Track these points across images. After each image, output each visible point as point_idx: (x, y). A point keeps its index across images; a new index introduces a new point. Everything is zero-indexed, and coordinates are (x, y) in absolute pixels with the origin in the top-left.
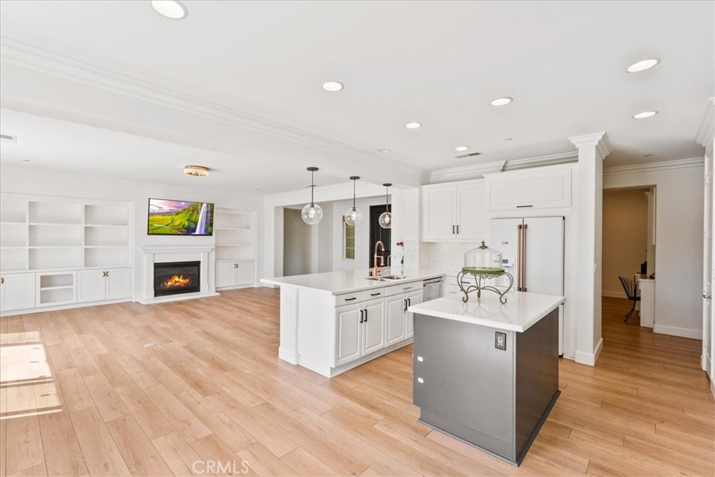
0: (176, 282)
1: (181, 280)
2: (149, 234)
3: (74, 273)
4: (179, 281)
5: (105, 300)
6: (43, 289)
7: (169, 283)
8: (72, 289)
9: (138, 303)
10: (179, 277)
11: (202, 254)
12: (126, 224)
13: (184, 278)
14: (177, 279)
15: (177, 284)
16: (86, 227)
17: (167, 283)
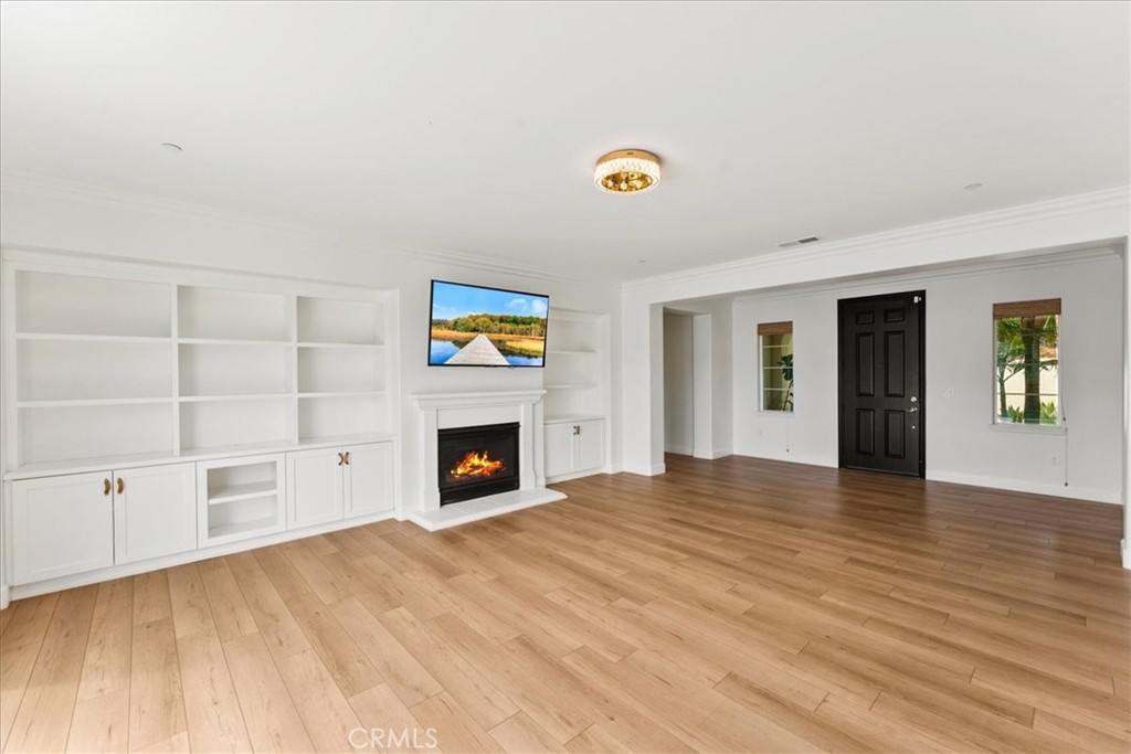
0: (474, 467)
1: (485, 463)
2: (429, 365)
3: (279, 459)
4: (479, 464)
5: (344, 520)
6: (214, 501)
7: (460, 471)
8: (275, 496)
9: (408, 523)
10: (481, 457)
11: (522, 407)
12: (375, 341)
13: (490, 459)
14: (475, 461)
15: (476, 472)
16: (300, 350)
17: (456, 469)
